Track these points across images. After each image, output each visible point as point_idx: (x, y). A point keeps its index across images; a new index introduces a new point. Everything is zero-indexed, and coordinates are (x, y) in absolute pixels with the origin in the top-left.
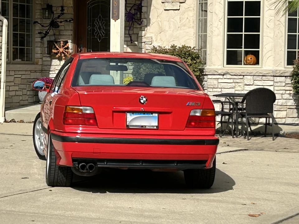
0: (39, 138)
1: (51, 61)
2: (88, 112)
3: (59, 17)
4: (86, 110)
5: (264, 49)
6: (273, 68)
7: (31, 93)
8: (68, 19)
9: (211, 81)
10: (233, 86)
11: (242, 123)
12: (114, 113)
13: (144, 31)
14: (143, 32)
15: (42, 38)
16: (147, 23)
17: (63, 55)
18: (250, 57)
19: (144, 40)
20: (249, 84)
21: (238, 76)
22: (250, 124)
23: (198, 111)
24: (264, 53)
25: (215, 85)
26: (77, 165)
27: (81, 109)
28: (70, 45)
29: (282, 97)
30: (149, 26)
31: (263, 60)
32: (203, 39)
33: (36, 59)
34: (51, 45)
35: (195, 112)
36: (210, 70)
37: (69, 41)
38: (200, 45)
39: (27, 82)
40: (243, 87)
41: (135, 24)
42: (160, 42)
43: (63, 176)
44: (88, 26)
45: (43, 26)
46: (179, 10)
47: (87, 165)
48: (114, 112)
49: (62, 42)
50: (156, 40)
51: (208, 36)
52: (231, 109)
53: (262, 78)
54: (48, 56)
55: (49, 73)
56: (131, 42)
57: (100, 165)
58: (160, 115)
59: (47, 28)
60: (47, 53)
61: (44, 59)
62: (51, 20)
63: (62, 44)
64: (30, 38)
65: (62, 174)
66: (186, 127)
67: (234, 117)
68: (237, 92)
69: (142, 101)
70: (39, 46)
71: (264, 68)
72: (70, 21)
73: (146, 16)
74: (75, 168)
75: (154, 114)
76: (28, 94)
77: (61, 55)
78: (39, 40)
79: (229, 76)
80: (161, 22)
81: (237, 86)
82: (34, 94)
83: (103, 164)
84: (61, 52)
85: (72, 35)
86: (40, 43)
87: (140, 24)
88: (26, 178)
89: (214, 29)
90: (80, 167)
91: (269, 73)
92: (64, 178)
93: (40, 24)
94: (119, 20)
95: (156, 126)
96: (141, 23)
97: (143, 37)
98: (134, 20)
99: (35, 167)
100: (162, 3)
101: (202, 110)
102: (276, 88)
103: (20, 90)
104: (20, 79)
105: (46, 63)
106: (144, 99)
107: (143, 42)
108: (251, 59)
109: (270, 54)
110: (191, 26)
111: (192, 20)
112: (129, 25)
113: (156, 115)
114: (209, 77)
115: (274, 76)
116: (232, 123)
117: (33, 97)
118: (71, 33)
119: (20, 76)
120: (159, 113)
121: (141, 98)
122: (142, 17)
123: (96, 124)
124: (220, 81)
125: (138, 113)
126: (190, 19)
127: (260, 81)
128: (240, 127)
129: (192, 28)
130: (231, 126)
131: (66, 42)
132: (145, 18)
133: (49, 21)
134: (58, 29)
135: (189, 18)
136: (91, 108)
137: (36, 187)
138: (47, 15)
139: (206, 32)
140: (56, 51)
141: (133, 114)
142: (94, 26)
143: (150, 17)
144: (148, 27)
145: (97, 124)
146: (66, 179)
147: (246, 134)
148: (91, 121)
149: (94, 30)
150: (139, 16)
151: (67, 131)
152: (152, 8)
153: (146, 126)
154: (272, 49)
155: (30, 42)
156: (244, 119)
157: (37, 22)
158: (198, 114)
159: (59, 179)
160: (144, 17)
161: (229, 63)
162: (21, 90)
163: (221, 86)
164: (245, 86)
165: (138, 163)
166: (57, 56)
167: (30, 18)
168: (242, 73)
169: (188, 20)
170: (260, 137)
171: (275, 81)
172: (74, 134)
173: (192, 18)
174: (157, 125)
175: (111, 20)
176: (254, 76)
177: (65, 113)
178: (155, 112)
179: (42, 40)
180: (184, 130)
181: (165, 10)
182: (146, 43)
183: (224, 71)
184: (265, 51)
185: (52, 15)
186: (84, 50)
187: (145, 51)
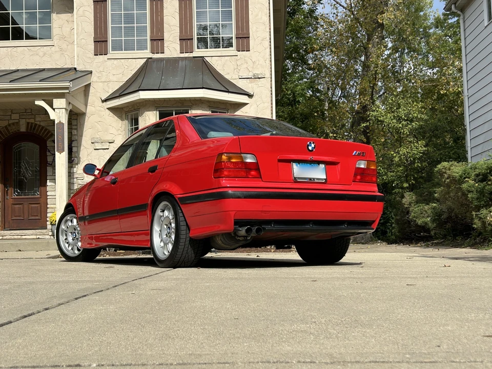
0: (65, 239)
2: (248, 160)
4: (247, 158)
14: (75, 169)
16: (78, 162)
19: (75, 176)
23: (363, 162)
27: (242, 157)
35: (359, 164)
43: (193, 252)
44: (14, 168)
46: (108, 149)
47: (253, 227)
48: (279, 161)
58: (327, 166)
65: (192, 249)
66: (353, 182)
69: (310, 148)
73: (76, 155)
75: (321, 165)
83: (270, 227)
87: (71, 163)
92: (193, 255)
94: (64, 153)
95: (325, 179)
96: (73, 161)
97: (75, 174)
100: (92, 143)
101: (366, 162)
120: (326, 163)
121: (309, 144)
122: (73, 156)
132: (75, 157)
136: (252, 156)
141: (299, 164)
142: (20, 167)
143: (80, 156)
144: (79, 165)
145: (261, 176)
146: (195, 257)
148: (253, 173)
149: (20, 172)
151: (224, 186)
152: (82, 148)
153: (314, 179)
158: (362, 166)
165: (308, 225)
174: (325, 177)
177: (217, 163)
178: (322, 163)
180: (351, 185)
181: (95, 149)
182: (78, 178)
186: (11, 190)
187: (78, 186)
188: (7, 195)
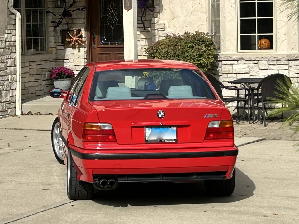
0: (58, 143)
1: (65, 50)
2: (106, 128)
3: (71, 6)
4: (105, 126)
5: (277, 33)
6: (287, 52)
7: (47, 83)
8: (81, 7)
9: (226, 67)
10: (247, 72)
11: (258, 108)
12: (133, 129)
13: (157, 17)
14: (156, 19)
15: (55, 27)
16: (160, 10)
17: (76, 44)
18: (264, 42)
19: (157, 27)
20: (264, 69)
21: (253, 61)
22: (266, 109)
24: (278, 37)
25: (230, 70)
26: (98, 182)
27: (100, 126)
28: (83, 33)
29: (297, 81)
30: (162, 12)
31: (277, 44)
32: (216, 24)
33: (49, 48)
34: (65, 34)
36: (224, 56)
37: (82, 29)
38: (213, 31)
39: (42, 72)
40: (258, 72)
41: (147, 10)
42: (173, 28)
43: (84, 190)
44: (100, 14)
45: (55, 15)
47: (107, 180)
48: (132, 127)
49: (75, 31)
50: (169, 27)
51: (221, 21)
52: (246, 95)
53: (276, 63)
54: (62, 44)
55: (63, 61)
56: (144, 29)
57: (121, 181)
58: (178, 128)
59: (60, 17)
60: (60, 41)
61: (58, 48)
62: (63, 9)
63: (75, 33)
64: (43, 27)
65: (83, 188)
66: (205, 139)
67: (250, 102)
68: (252, 77)
69: (160, 116)
70: (53, 35)
71: (279, 52)
72: (82, 9)
73: (158, 2)
74: (96, 184)
75: (172, 128)
76: (44, 84)
77: (75, 43)
78: (52, 29)
79: (243, 62)
80: (173, 8)
81: (252, 71)
82: (50, 84)
83: (124, 179)
84: (74, 41)
85: (84, 23)
86: (53, 32)
87: (152, 11)
88: (47, 189)
89: (227, 14)
90: (101, 183)
91: (284, 57)
92: (85, 192)
93: (52, 13)
94: (132, 10)
95: (175, 140)
96: (154, 9)
97: (156, 24)
98: (146, 7)
99: (55, 173)
101: (220, 122)
102: (291, 72)
103: (35, 80)
104: (35, 69)
105: (59, 52)
106: (162, 114)
107: (156, 28)
108: (265, 42)
109: (283, 38)
110: (204, 11)
111: (204, 5)
112: (141, 12)
113: (175, 128)
114: (224, 62)
115: (288, 60)
116: (248, 108)
117: (49, 86)
118: (83, 21)
119: (35, 67)
120: (177, 126)
121: (158, 113)
122: (155, 3)
123: (115, 140)
124: (235, 66)
125: (157, 127)
126: (202, 5)
127: (275, 66)
128: (256, 112)
129: (205, 13)
130: (247, 111)
131: (79, 31)
132: (157, 5)
133: (61, 10)
134: (71, 18)
135: (201, 3)
136: (109, 124)
137: (57, 201)
138: (59, 4)
139: (219, 17)
140: (70, 40)
141: (151, 128)
142: (106, 13)
143: (162, 3)
144: (161, 14)
146: (88, 193)
147: (262, 119)
148: (110, 137)
149: (106, 18)
150: (151, 2)
151: (87, 148)
153: (164, 140)
154: (286, 33)
155: (43, 31)
156: (260, 104)
157: (49, 12)
158: (216, 126)
159: (80, 193)
160: (157, 3)
161: (243, 48)
162: (37, 80)
163: (236, 72)
164: (260, 71)
165: (158, 177)
166: (71, 45)
167: (42, 8)
168: (256, 58)
169: (200, 5)
170: (276, 121)
171: (290, 65)
172: (93, 151)
173: (204, 3)
175: (124, 10)
176: (269, 61)
177: (84, 130)
178: (174, 126)
179: (56, 29)
180: (202, 142)
182: (159, 30)
183: (238, 57)
184: (279, 35)
185: (64, 4)
186: (97, 38)
187: (158, 38)
188: (94, 44)
